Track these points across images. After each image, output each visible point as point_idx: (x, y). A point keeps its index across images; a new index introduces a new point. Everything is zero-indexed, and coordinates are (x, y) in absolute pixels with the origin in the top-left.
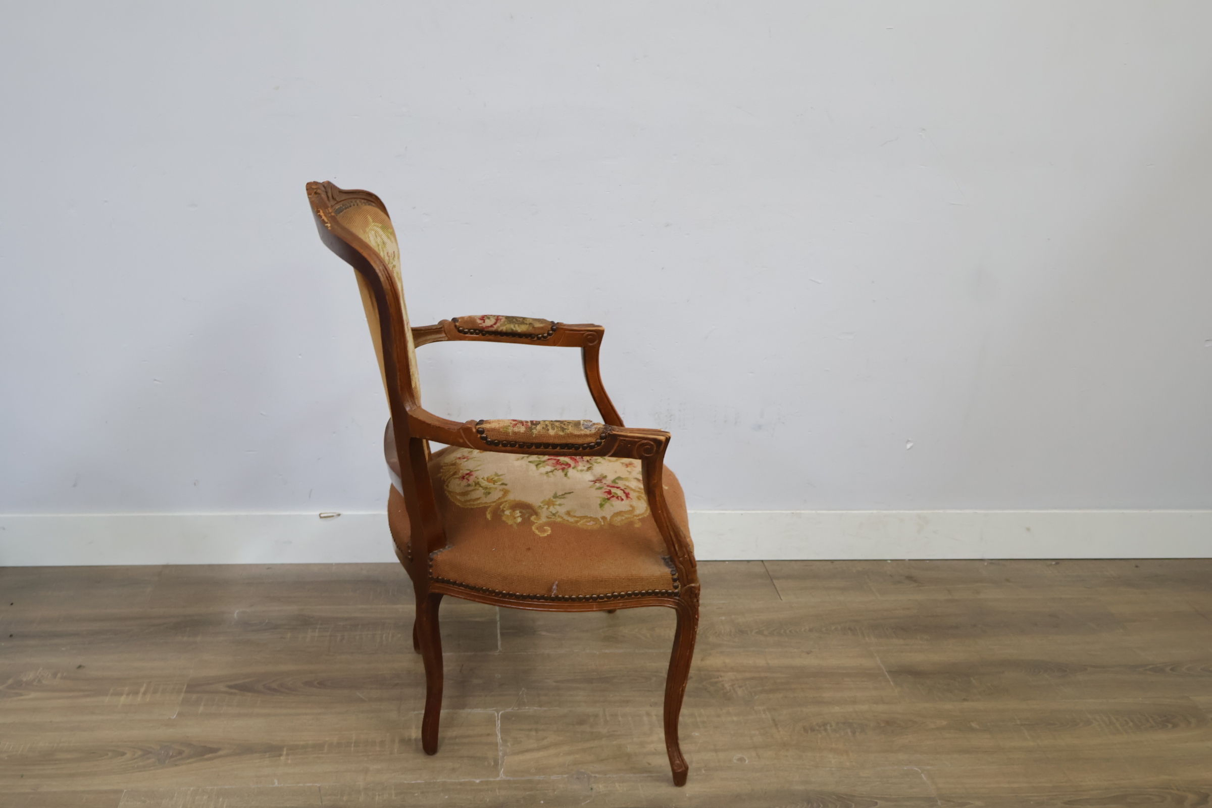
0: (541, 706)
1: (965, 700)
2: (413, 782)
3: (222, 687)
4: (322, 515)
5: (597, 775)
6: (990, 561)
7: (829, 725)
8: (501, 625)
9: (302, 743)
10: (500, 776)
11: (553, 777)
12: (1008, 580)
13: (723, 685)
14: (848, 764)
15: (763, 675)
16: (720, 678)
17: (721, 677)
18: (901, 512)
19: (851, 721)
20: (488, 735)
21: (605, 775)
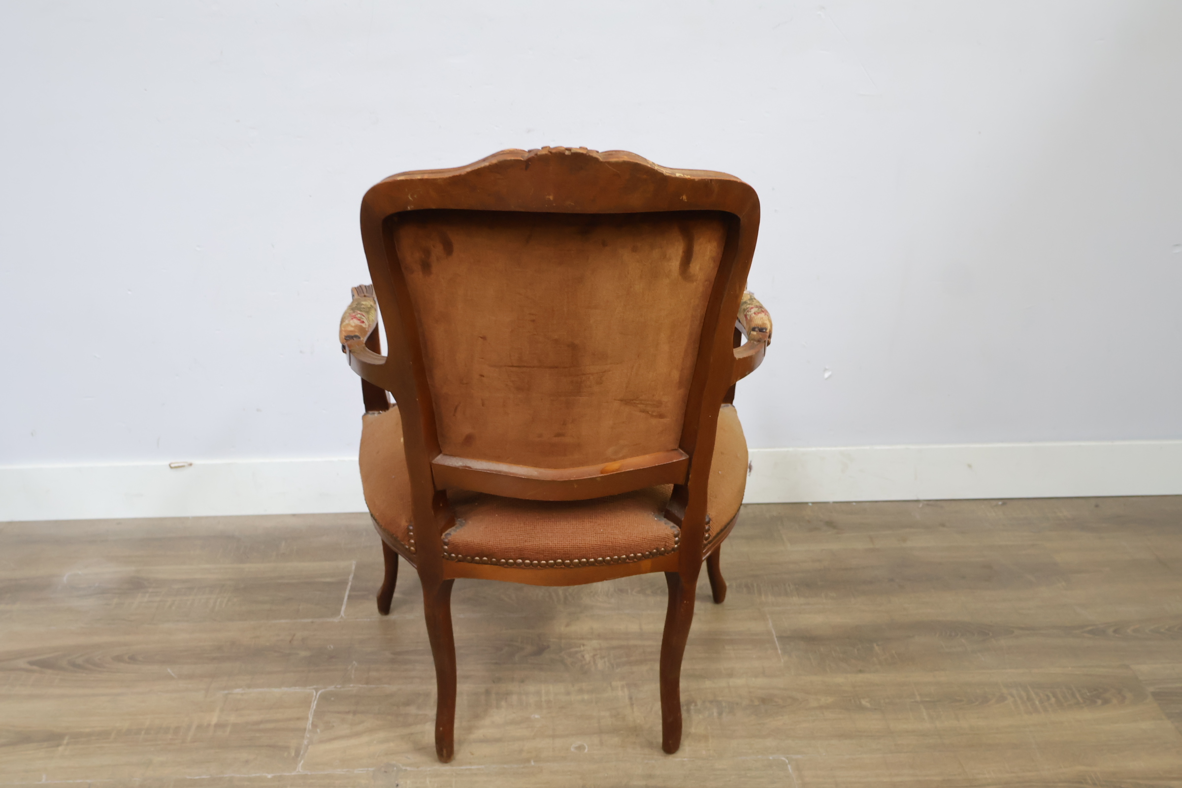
0: (367, 683)
1: (861, 671)
2: (197, 778)
3: (22, 663)
4: (172, 465)
5: (408, 768)
6: (925, 503)
7: (693, 704)
8: (351, 587)
9: (87, 730)
10: (297, 770)
11: (357, 771)
12: (943, 525)
13: (583, 656)
14: (704, 752)
15: (632, 642)
16: (582, 646)
17: (584, 645)
18: (822, 449)
19: (720, 699)
20: (298, 719)
21: (418, 767)
